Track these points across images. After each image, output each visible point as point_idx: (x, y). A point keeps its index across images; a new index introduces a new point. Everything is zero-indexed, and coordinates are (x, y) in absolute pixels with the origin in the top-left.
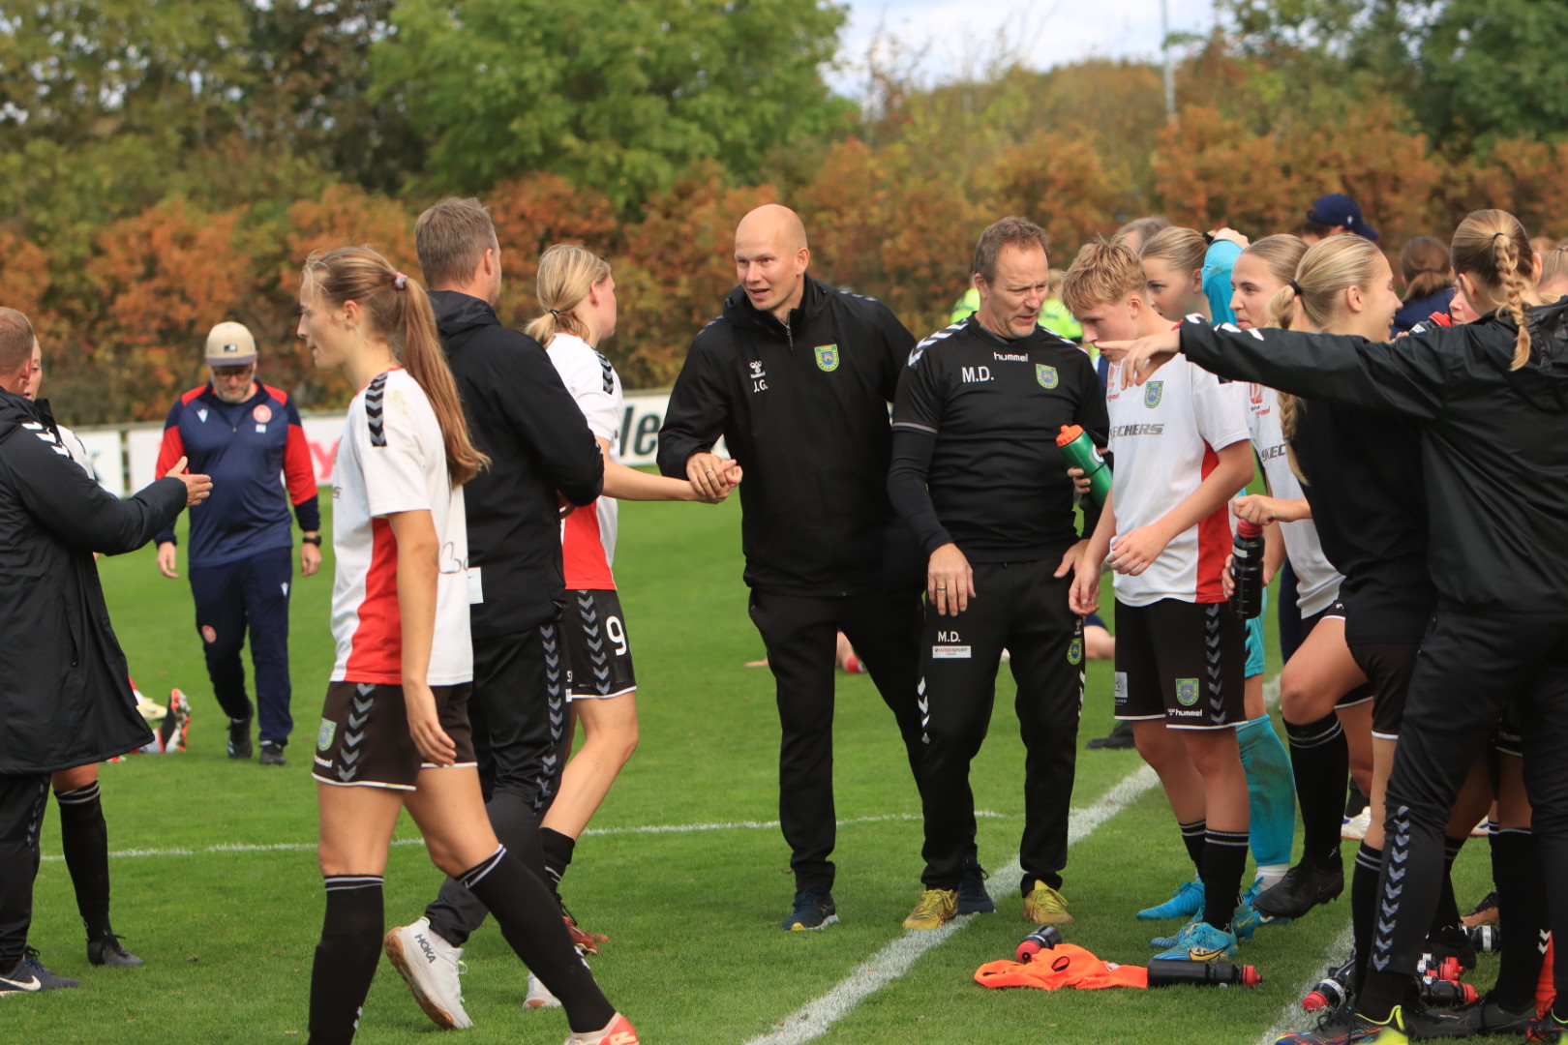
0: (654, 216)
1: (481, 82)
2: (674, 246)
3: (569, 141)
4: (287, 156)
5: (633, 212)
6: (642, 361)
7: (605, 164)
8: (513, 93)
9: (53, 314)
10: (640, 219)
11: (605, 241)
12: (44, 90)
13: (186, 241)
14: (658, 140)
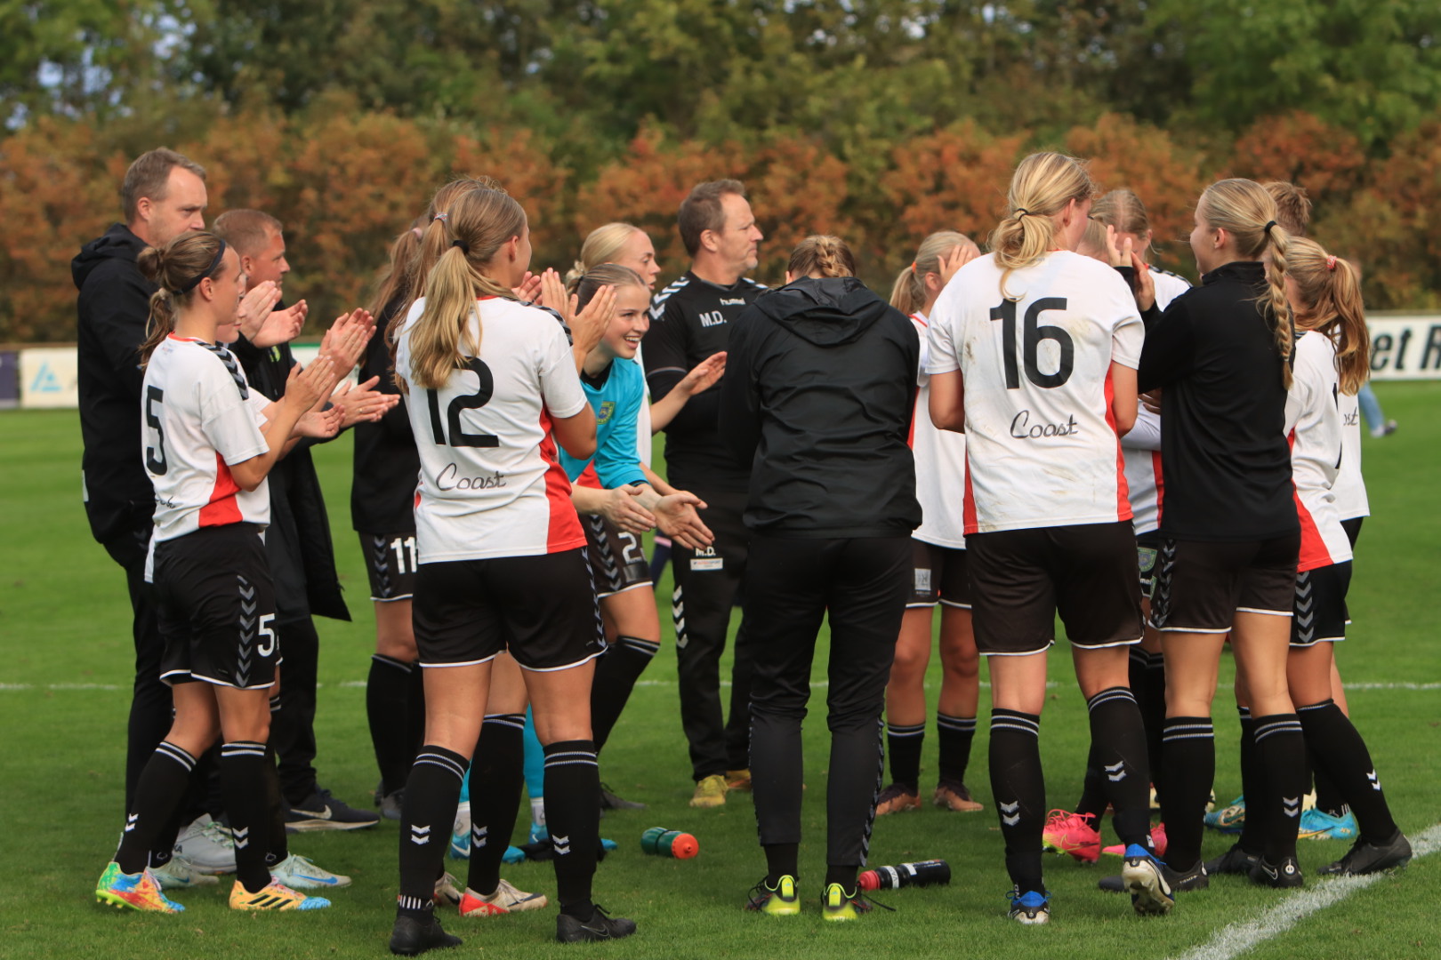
0: (1399, 153)
1: (1247, 24)
2: (1415, 182)
3: (1328, 81)
4: (1067, 88)
5: (1380, 147)
6: (1380, 286)
7: (1356, 103)
8: (1274, 35)
9: (849, 221)
10: (1386, 155)
11: (1352, 175)
12: (851, 20)
13: (972, 159)
14: (1408, 84)
